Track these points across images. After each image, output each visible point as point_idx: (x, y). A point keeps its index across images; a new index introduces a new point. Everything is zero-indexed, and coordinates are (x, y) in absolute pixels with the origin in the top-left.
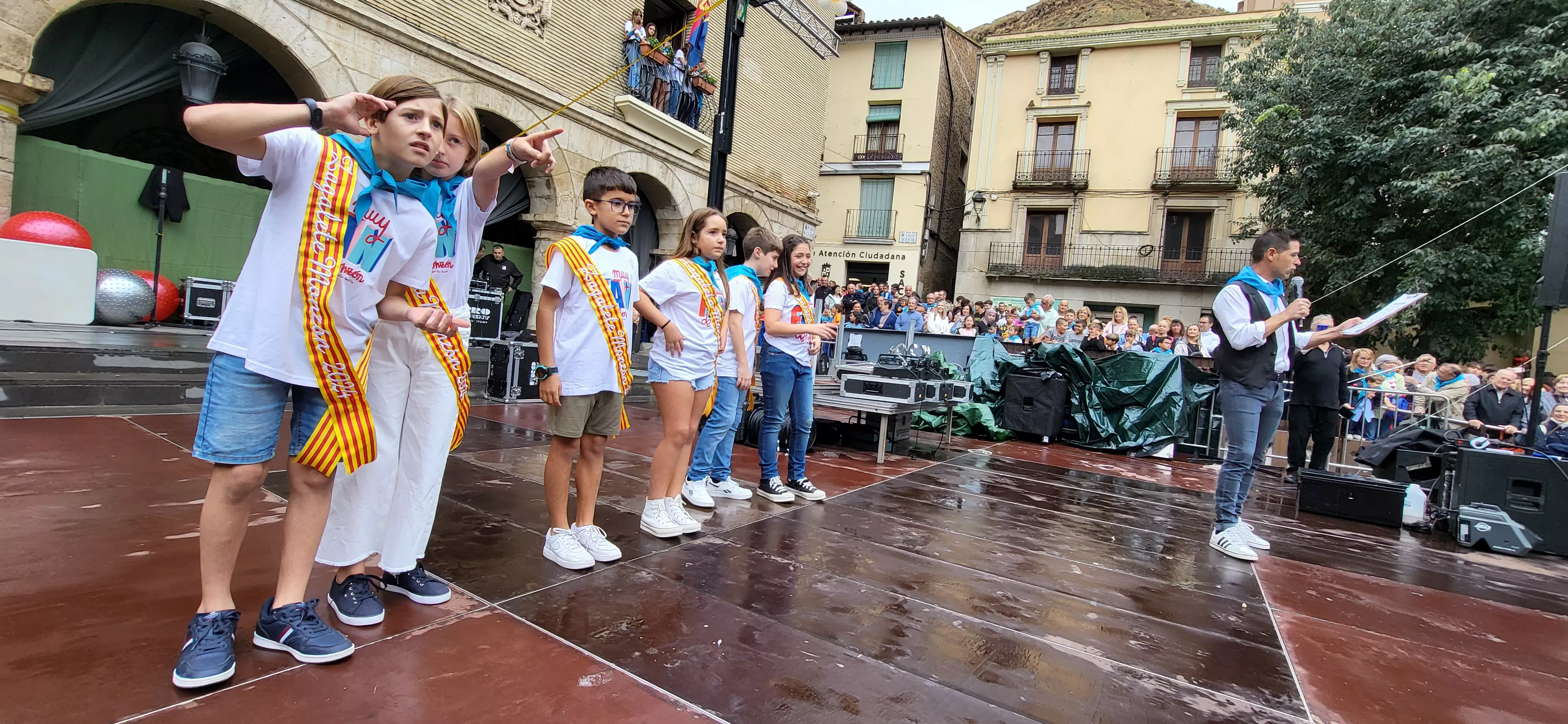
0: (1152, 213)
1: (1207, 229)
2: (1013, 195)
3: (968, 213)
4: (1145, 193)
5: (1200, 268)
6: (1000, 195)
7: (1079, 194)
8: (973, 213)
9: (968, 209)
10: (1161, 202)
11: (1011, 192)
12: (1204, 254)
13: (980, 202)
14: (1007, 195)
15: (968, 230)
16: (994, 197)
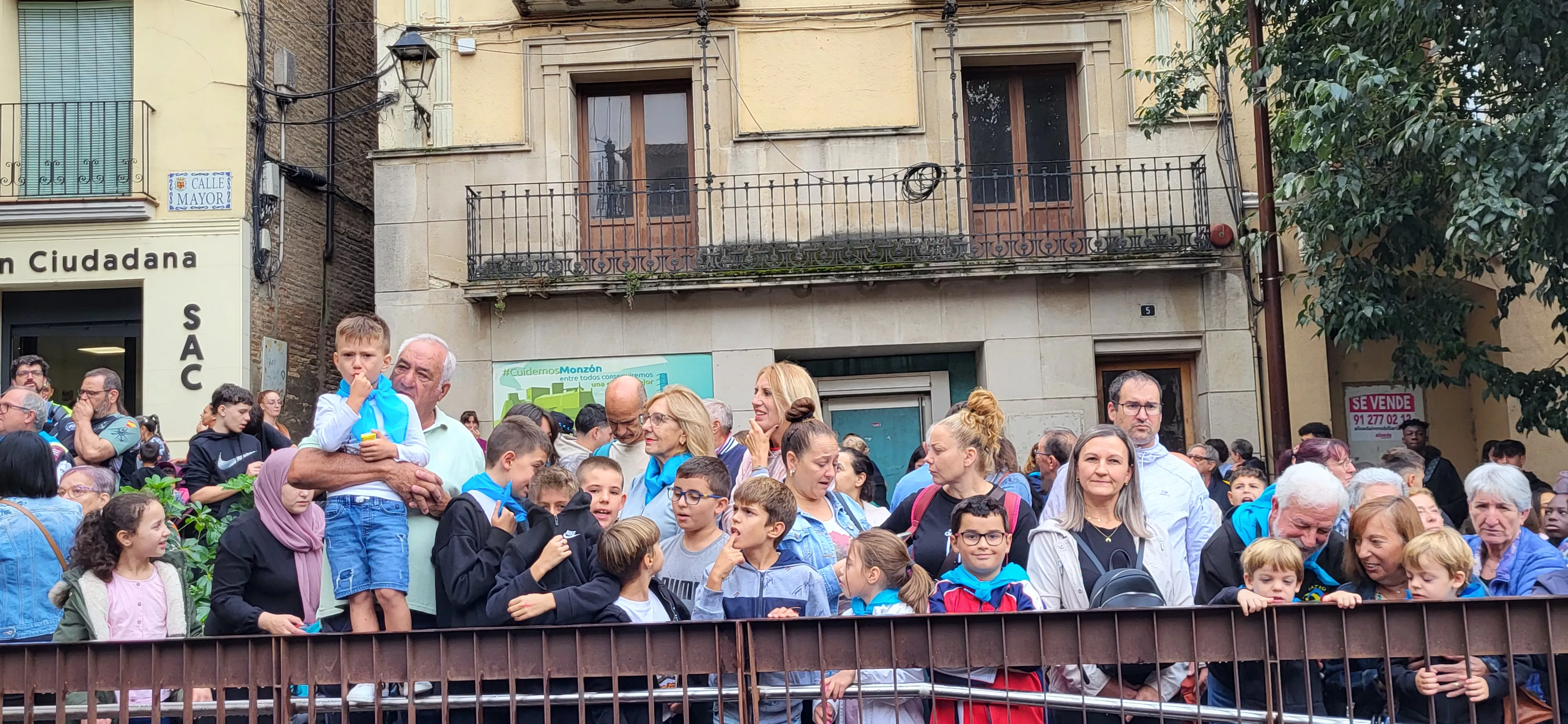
0: (923, 73)
1: (1070, 108)
2: (521, 34)
3: (390, 99)
4: (896, 12)
5: (1071, 221)
6: (483, 38)
7: (712, 26)
8: (406, 100)
9: (389, 84)
10: (940, 38)
11: (516, 26)
12: (1074, 179)
13: (417, 58)
14: (506, 36)
15: (396, 155)
16: (466, 44)
